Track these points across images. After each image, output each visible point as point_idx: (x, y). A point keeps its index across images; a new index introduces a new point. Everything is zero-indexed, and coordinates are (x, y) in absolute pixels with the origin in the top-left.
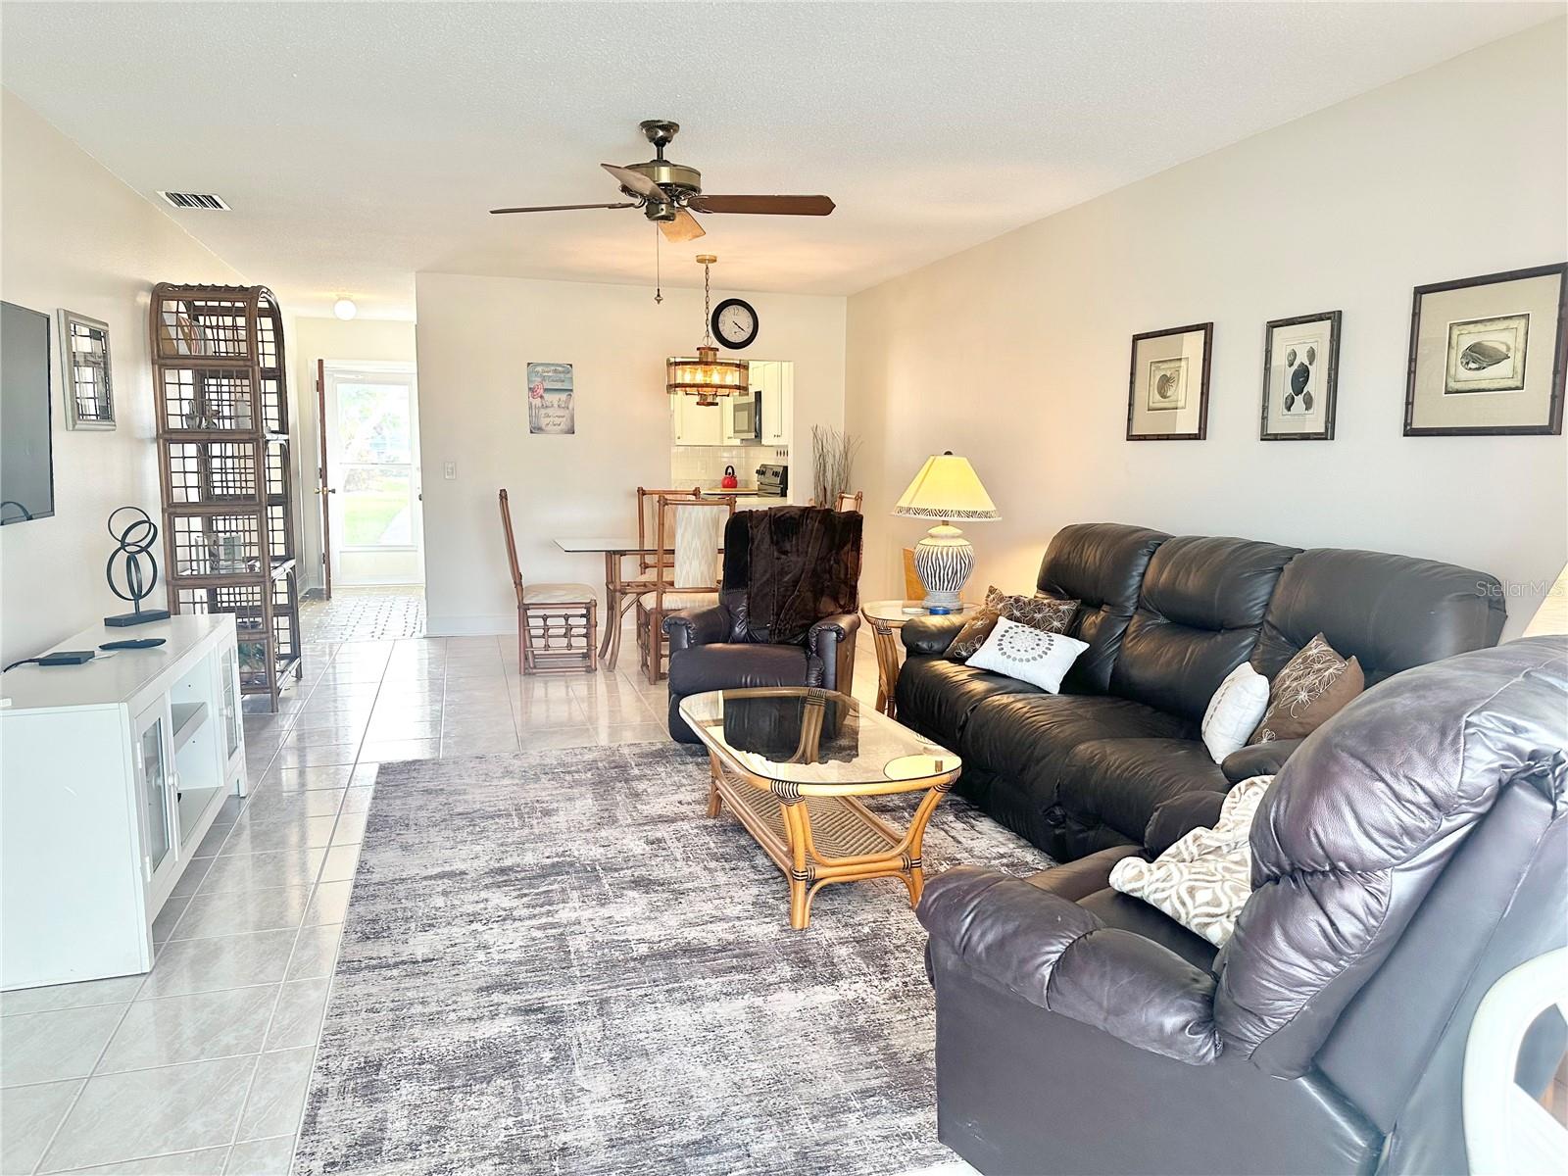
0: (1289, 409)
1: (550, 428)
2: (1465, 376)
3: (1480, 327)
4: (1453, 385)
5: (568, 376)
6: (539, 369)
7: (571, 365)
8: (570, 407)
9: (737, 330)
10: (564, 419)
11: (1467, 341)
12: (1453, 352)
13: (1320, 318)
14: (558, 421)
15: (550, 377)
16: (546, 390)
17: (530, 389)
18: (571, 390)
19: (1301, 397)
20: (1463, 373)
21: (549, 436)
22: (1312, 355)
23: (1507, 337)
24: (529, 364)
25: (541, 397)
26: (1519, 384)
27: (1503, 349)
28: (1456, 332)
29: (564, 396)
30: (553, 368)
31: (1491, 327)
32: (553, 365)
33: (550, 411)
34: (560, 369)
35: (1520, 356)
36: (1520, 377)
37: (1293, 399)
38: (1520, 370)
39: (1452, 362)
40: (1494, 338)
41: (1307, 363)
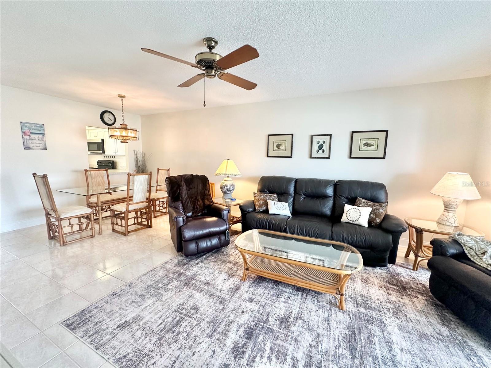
0: (318, 152)
1: (34, 147)
2: (364, 148)
3: (367, 140)
4: (361, 150)
5: (43, 128)
6: (27, 125)
7: (43, 125)
8: (44, 140)
9: (109, 120)
10: (42, 144)
11: (364, 142)
12: (361, 144)
13: (327, 135)
14: (38, 145)
15: (33, 128)
16: (31, 133)
17: (22, 132)
18: (44, 134)
19: (321, 150)
20: (363, 148)
21: (34, 151)
22: (324, 142)
23: (374, 142)
24: (21, 122)
25: (29, 136)
26: (376, 150)
27: (373, 144)
28: (361, 140)
29: (41, 136)
30: (35, 125)
31: (369, 140)
32: (35, 124)
33: (34, 141)
34: (38, 125)
35: (376, 145)
36: (377, 149)
37: (319, 150)
38: (376, 148)
39: (361, 146)
40: (370, 142)
41: (323, 144)
